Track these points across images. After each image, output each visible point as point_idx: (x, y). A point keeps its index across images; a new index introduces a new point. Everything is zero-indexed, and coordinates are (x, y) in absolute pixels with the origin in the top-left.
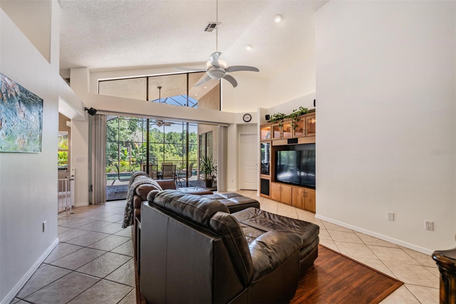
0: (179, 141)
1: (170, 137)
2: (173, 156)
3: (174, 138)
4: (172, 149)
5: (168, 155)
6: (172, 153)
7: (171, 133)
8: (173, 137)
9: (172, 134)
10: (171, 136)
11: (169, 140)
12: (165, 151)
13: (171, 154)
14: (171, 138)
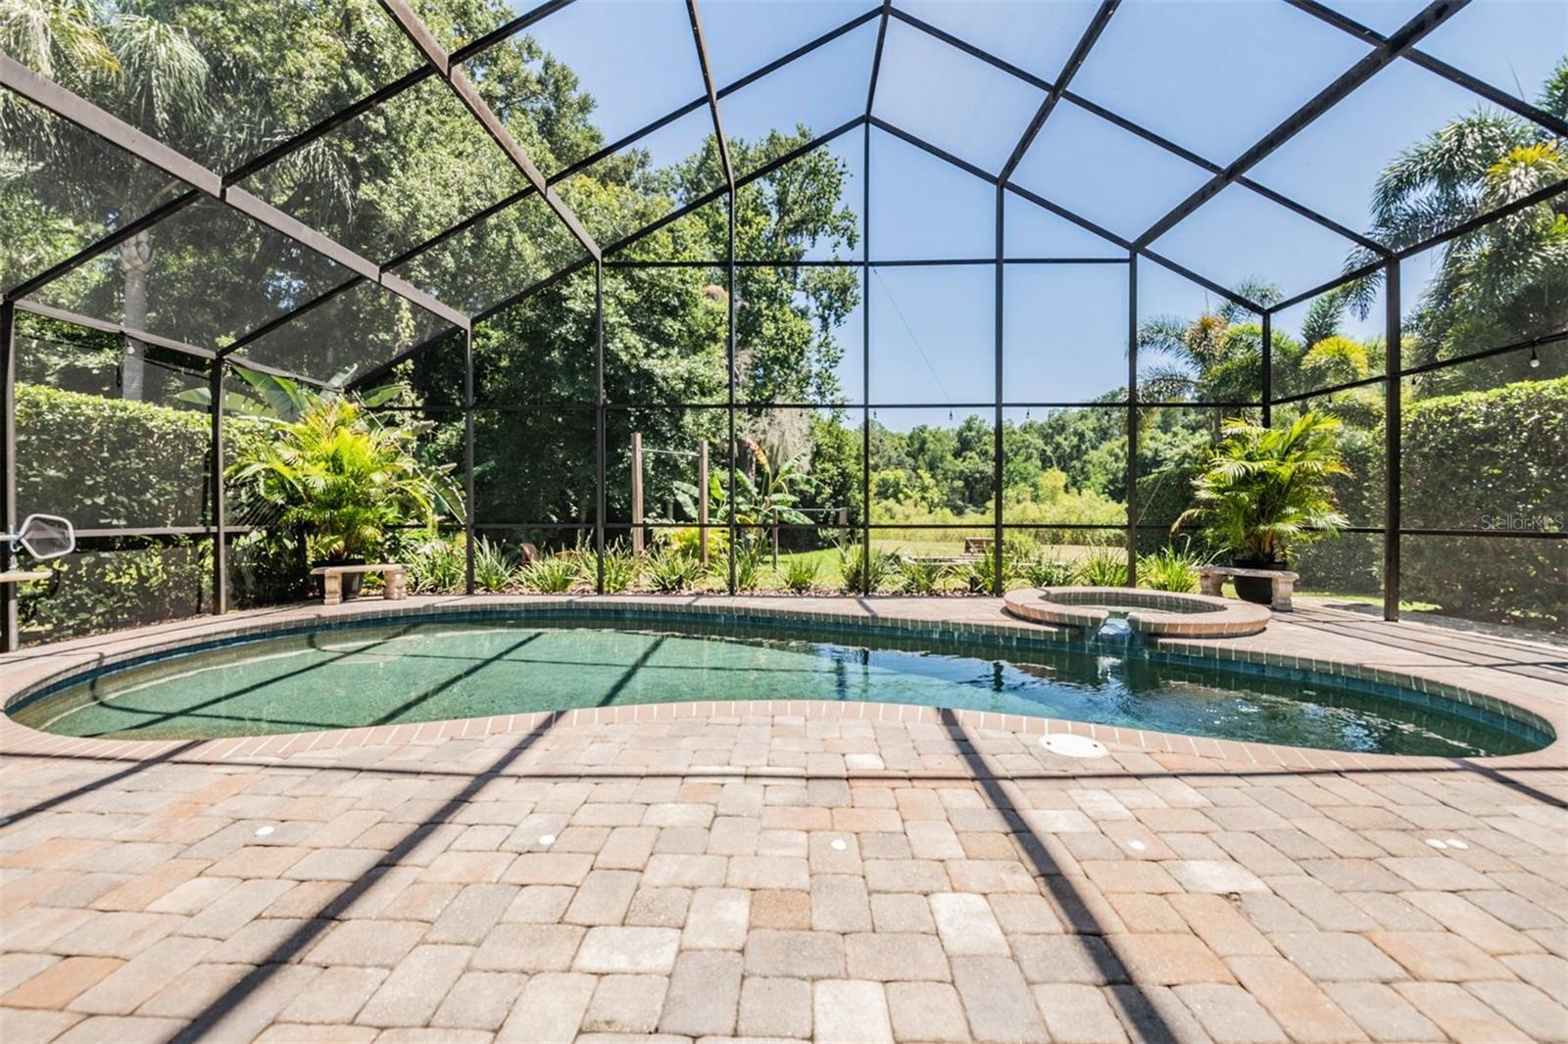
0: (950, 457)
1: (917, 446)
2: (930, 512)
3: (932, 447)
4: (924, 489)
5: (911, 511)
6: (924, 503)
7: (923, 429)
8: (930, 445)
9: (926, 435)
10: (924, 442)
11: (915, 458)
12: (901, 496)
13: (924, 507)
14: (922, 449)
